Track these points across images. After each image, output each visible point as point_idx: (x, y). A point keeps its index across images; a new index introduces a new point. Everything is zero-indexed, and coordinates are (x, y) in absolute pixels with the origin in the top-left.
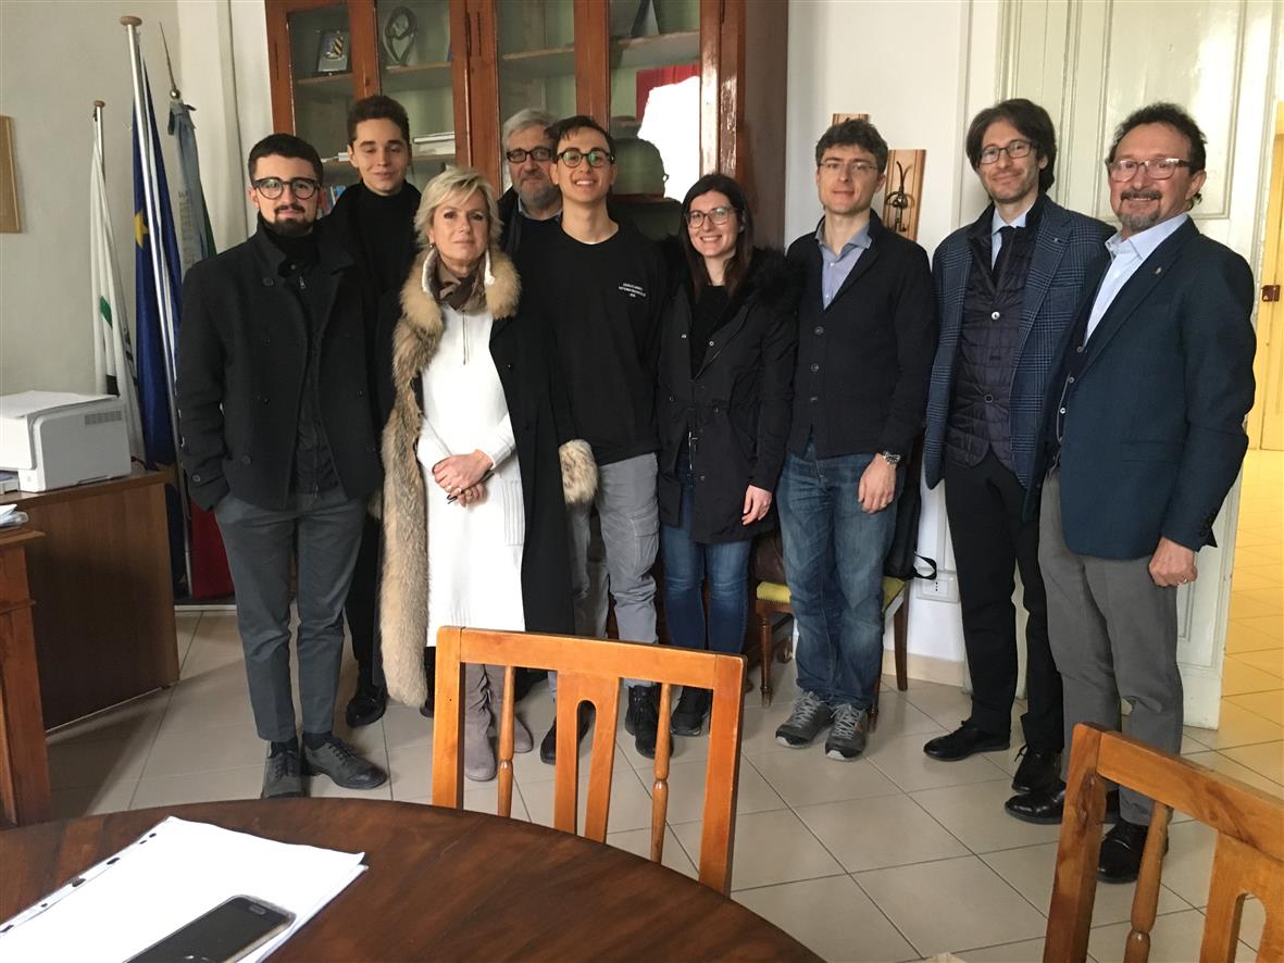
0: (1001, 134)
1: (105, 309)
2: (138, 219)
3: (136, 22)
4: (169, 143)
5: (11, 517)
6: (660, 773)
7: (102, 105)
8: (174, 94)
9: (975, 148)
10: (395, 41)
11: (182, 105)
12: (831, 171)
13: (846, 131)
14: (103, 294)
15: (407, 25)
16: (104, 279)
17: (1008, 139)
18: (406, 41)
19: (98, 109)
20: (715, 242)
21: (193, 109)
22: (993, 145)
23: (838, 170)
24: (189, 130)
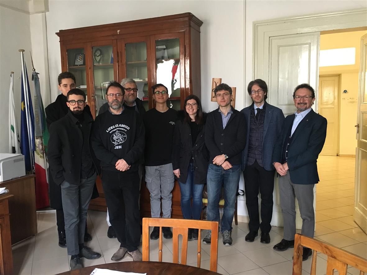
0: (256, 88)
1: (12, 128)
2: (23, 103)
3: (23, 51)
4: (32, 83)
5: (4, 191)
6: (199, 251)
7: (13, 73)
8: (33, 70)
9: (250, 90)
10: (96, 57)
11: (36, 73)
12: (219, 97)
13: (220, 87)
14: (12, 124)
15: (100, 53)
16: (13, 120)
17: (258, 89)
18: (99, 57)
19: (12, 74)
20: (192, 111)
21: (39, 74)
22: (254, 90)
23: (220, 97)
24: (38, 79)
